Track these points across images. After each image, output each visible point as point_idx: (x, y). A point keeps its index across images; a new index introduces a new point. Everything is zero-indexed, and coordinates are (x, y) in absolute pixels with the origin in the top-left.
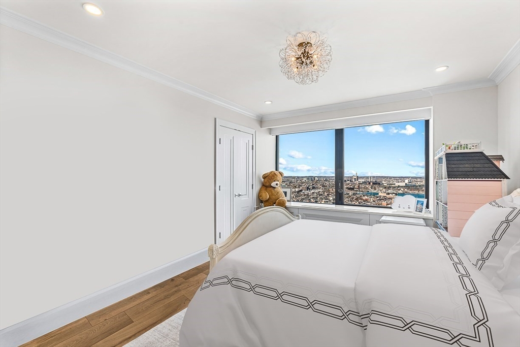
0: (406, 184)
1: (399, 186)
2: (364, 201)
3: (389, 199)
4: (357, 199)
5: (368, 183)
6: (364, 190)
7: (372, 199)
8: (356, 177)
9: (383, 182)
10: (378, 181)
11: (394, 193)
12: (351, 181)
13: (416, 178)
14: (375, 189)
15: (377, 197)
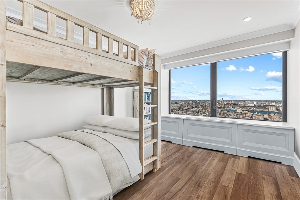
0: (254, 105)
1: (250, 106)
2: (228, 115)
3: (244, 114)
4: (223, 114)
5: (230, 104)
6: (227, 109)
7: (233, 114)
8: (222, 101)
9: (240, 104)
10: (236, 103)
11: (247, 110)
12: (219, 103)
13: (261, 101)
14: (235, 108)
15: (236, 113)
